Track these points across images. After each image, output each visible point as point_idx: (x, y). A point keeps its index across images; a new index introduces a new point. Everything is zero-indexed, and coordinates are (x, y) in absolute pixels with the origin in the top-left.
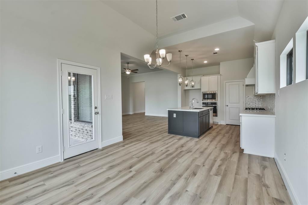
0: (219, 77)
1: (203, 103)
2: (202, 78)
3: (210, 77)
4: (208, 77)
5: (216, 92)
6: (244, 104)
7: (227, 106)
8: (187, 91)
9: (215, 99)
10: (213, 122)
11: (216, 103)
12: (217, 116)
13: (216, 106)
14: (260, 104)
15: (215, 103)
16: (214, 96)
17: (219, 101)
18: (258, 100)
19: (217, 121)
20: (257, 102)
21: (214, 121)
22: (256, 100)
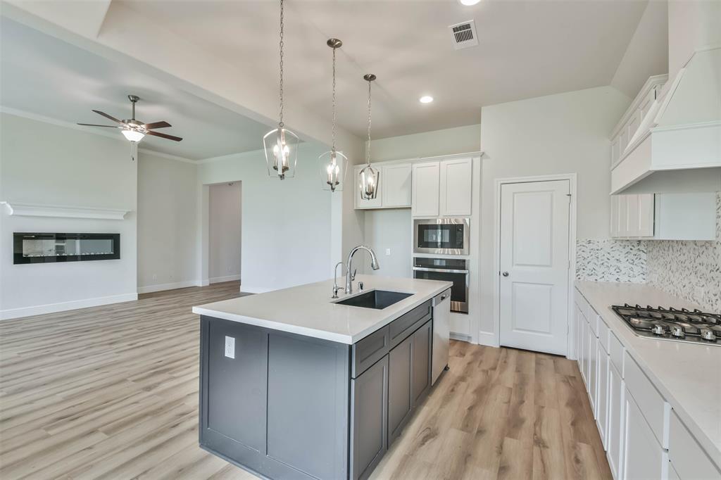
0: (475, 163)
1: (419, 262)
2: (415, 166)
3: (444, 163)
4: (437, 163)
5: (464, 220)
6: (574, 268)
7: (506, 275)
8: (366, 213)
9: (461, 246)
10: (451, 334)
11: (464, 261)
12: (466, 313)
13: (465, 274)
14: (636, 274)
15: (461, 264)
16: (456, 234)
17: (474, 255)
18: (631, 256)
19: (466, 332)
20: (624, 265)
21: (457, 331)
22: (623, 259)
